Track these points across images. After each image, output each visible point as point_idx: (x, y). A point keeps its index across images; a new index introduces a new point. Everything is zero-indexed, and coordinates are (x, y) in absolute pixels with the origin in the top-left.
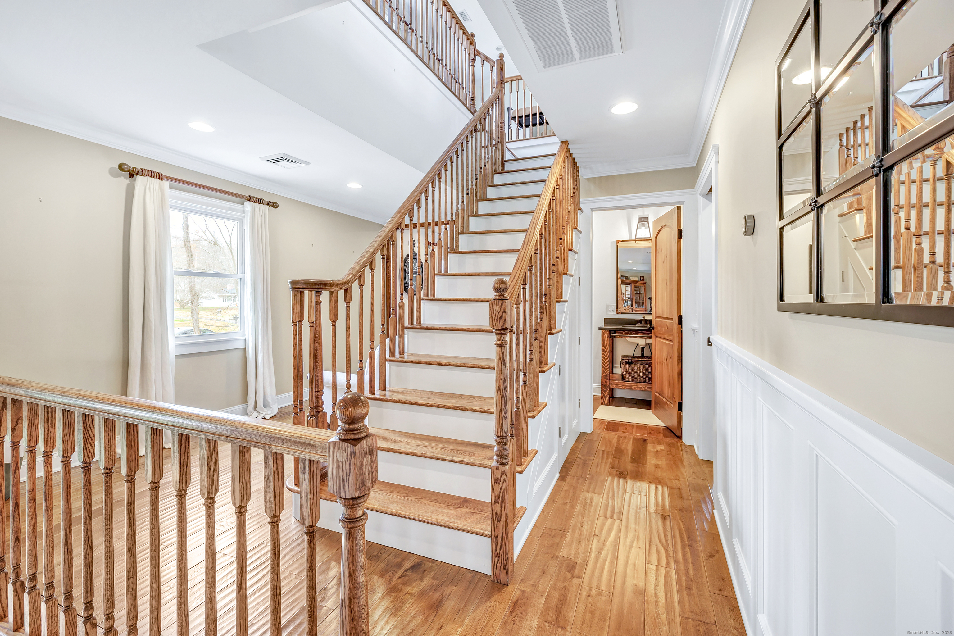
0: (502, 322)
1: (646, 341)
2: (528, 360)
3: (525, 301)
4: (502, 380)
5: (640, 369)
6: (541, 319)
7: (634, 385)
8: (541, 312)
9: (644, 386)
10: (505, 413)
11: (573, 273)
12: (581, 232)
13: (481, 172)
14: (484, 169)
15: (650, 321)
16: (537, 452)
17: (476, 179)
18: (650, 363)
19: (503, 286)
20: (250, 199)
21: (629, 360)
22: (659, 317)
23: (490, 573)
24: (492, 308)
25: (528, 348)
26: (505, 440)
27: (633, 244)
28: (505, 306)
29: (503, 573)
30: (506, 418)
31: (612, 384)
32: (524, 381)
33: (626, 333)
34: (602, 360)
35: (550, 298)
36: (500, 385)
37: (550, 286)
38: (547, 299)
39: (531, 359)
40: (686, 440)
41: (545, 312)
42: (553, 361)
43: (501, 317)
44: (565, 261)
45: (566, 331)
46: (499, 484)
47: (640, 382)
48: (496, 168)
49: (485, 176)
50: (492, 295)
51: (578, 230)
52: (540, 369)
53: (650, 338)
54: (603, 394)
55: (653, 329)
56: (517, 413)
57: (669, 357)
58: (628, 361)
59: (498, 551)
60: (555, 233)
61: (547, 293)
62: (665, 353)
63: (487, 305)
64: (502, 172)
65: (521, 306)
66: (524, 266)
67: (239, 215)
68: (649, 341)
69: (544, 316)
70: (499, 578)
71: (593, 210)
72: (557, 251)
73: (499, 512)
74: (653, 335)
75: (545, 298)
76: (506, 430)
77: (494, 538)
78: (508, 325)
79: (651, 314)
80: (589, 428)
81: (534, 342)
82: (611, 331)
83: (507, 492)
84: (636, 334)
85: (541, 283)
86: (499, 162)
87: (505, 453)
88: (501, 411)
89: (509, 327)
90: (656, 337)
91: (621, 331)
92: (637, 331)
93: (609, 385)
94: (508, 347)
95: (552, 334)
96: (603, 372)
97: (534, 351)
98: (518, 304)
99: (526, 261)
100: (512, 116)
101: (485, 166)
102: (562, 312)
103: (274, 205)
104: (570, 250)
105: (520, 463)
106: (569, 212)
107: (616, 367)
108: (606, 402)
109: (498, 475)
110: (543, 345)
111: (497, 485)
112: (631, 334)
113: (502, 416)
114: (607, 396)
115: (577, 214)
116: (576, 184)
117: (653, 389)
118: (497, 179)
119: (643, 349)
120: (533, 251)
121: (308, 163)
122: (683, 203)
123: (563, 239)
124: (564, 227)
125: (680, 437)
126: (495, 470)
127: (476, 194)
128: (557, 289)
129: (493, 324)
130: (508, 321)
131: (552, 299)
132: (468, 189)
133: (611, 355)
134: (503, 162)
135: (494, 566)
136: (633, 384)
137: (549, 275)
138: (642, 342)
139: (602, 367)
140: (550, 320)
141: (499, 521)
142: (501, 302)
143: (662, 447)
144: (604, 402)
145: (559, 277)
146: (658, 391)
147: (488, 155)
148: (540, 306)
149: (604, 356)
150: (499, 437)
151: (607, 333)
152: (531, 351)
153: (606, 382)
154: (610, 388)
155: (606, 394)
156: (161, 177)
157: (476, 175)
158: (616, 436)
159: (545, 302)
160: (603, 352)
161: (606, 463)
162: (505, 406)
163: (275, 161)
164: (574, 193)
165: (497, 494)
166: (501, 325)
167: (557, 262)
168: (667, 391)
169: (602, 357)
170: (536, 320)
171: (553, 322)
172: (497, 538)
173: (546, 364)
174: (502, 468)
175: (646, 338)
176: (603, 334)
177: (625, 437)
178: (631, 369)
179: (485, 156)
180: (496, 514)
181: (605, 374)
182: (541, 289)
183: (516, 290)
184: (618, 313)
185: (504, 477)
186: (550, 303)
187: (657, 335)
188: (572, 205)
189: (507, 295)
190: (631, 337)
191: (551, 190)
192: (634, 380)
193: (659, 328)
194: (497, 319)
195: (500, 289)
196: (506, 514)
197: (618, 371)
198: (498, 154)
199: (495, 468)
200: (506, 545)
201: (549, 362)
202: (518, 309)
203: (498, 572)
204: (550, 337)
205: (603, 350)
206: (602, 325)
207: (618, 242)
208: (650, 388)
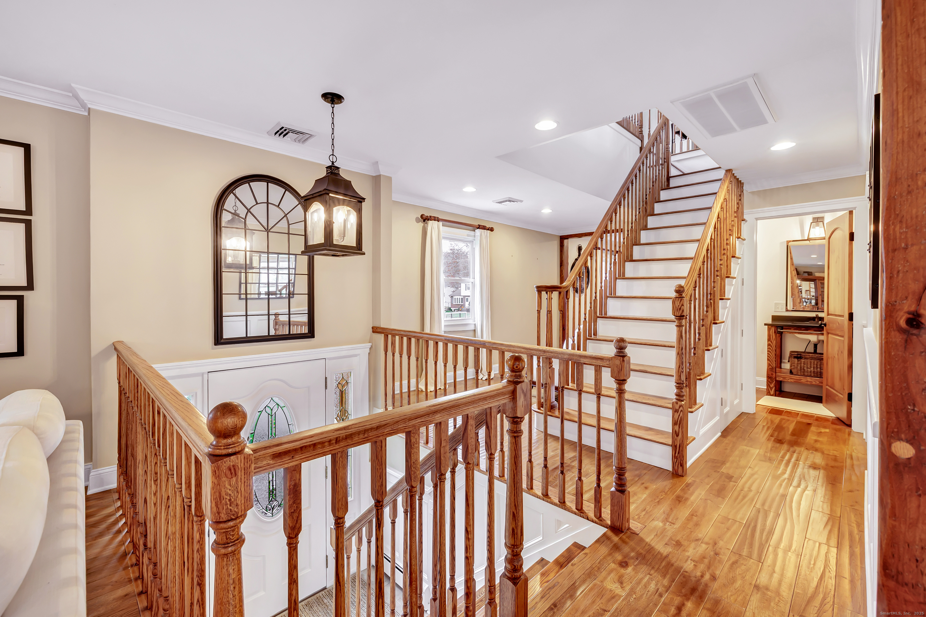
0: (681, 312)
1: (818, 337)
2: (697, 340)
3: (695, 299)
4: (681, 348)
5: (810, 364)
6: (707, 311)
7: (804, 380)
8: (707, 307)
9: (815, 381)
10: (682, 369)
11: (736, 276)
12: (744, 240)
13: (650, 192)
14: (653, 189)
15: (822, 319)
16: (702, 405)
17: (646, 199)
18: (822, 359)
19: (682, 289)
20: (479, 227)
21: (798, 354)
22: (832, 315)
23: (671, 469)
24: (674, 303)
25: (697, 331)
26: (682, 386)
27: (807, 242)
28: (683, 301)
29: (680, 468)
30: (683, 372)
31: (779, 376)
32: (694, 353)
33: (795, 329)
34: (768, 354)
35: (714, 297)
36: (679, 351)
37: (714, 287)
38: (712, 297)
39: (699, 339)
40: (855, 427)
41: (710, 307)
42: (717, 344)
43: (680, 309)
44: (728, 267)
45: (729, 322)
46: (678, 412)
47: (810, 376)
48: (662, 185)
49: (653, 194)
50: (674, 295)
51: (742, 239)
52: (706, 348)
53: (823, 334)
54: (768, 385)
55: (825, 325)
56: (689, 373)
57: (840, 352)
58: (797, 356)
59: (677, 455)
60: (719, 246)
61: (712, 292)
62: (836, 348)
63: (670, 302)
64: (668, 187)
65: (692, 302)
66: (695, 275)
67: (471, 239)
68: (821, 338)
69: (709, 309)
70: (677, 471)
71: (757, 219)
72: (721, 260)
73: (677, 431)
74: (825, 332)
75: (710, 296)
76: (683, 380)
77: (674, 446)
78: (685, 314)
79: (823, 312)
80: (751, 410)
81: (702, 328)
82: (777, 327)
83: (683, 419)
84: (807, 330)
85: (707, 286)
86: (664, 179)
87: (682, 394)
88: (679, 367)
89: (685, 315)
90: (828, 333)
91: (789, 327)
92: (807, 328)
93: (775, 378)
94: (684, 328)
95: (716, 323)
96: (769, 365)
97: (701, 334)
98: (690, 301)
99: (696, 271)
100: (676, 131)
101: (653, 186)
102: (725, 308)
103: (492, 230)
104: (733, 257)
105: (691, 407)
106: (733, 226)
107: (784, 363)
108: (772, 392)
109: (677, 407)
110: (708, 331)
111: (676, 414)
112: (801, 330)
113: (680, 371)
114: (773, 388)
115: (741, 225)
116: (740, 200)
117: (824, 385)
118: (664, 195)
119: (815, 346)
120: (701, 263)
121: (521, 201)
122: (855, 208)
123: (726, 250)
124: (727, 239)
125: (850, 426)
126: (675, 404)
127: (646, 211)
128: (721, 289)
129: (674, 313)
130: (685, 311)
131: (716, 297)
132: (639, 209)
133: (778, 350)
134: (668, 178)
135: (674, 464)
136: (802, 378)
137: (714, 279)
138: (813, 338)
139: (768, 360)
140: (714, 313)
141: (677, 436)
142: (680, 299)
143: (827, 430)
144: (770, 393)
145: (722, 280)
146: (829, 385)
147: (656, 176)
148: (707, 302)
149: (770, 350)
150: (678, 383)
151: (773, 329)
152: (699, 334)
153: (772, 374)
154: (776, 380)
155: (772, 385)
156: (438, 220)
157: (646, 195)
158: (779, 418)
159: (710, 299)
160: (769, 347)
161: (765, 433)
162: (682, 365)
163: (500, 203)
164: (738, 208)
165: (676, 419)
166: (680, 314)
167: (721, 268)
168: (838, 385)
169: (768, 351)
170: (703, 312)
171: (716, 315)
172: (676, 446)
173: (711, 345)
174: (679, 403)
175: (818, 335)
176: (769, 330)
177: (788, 420)
178: (801, 363)
179: (653, 177)
180: (676, 431)
181: (770, 367)
182: (707, 290)
183: (689, 292)
184: (787, 310)
185: (681, 408)
186: (714, 300)
187: (829, 332)
188: (736, 219)
189: (684, 295)
190: (801, 333)
191: (716, 215)
192: (804, 374)
193: (831, 325)
194: (677, 310)
195: (679, 291)
196: (682, 432)
197: (786, 366)
198: (665, 173)
199: (675, 403)
200: (682, 451)
201: (713, 344)
202: (690, 304)
203: (676, 468)
204: (714, 326)
205: (769, 345)
206: (770, 322)
207: (788, 242)
208: (822, 383)
